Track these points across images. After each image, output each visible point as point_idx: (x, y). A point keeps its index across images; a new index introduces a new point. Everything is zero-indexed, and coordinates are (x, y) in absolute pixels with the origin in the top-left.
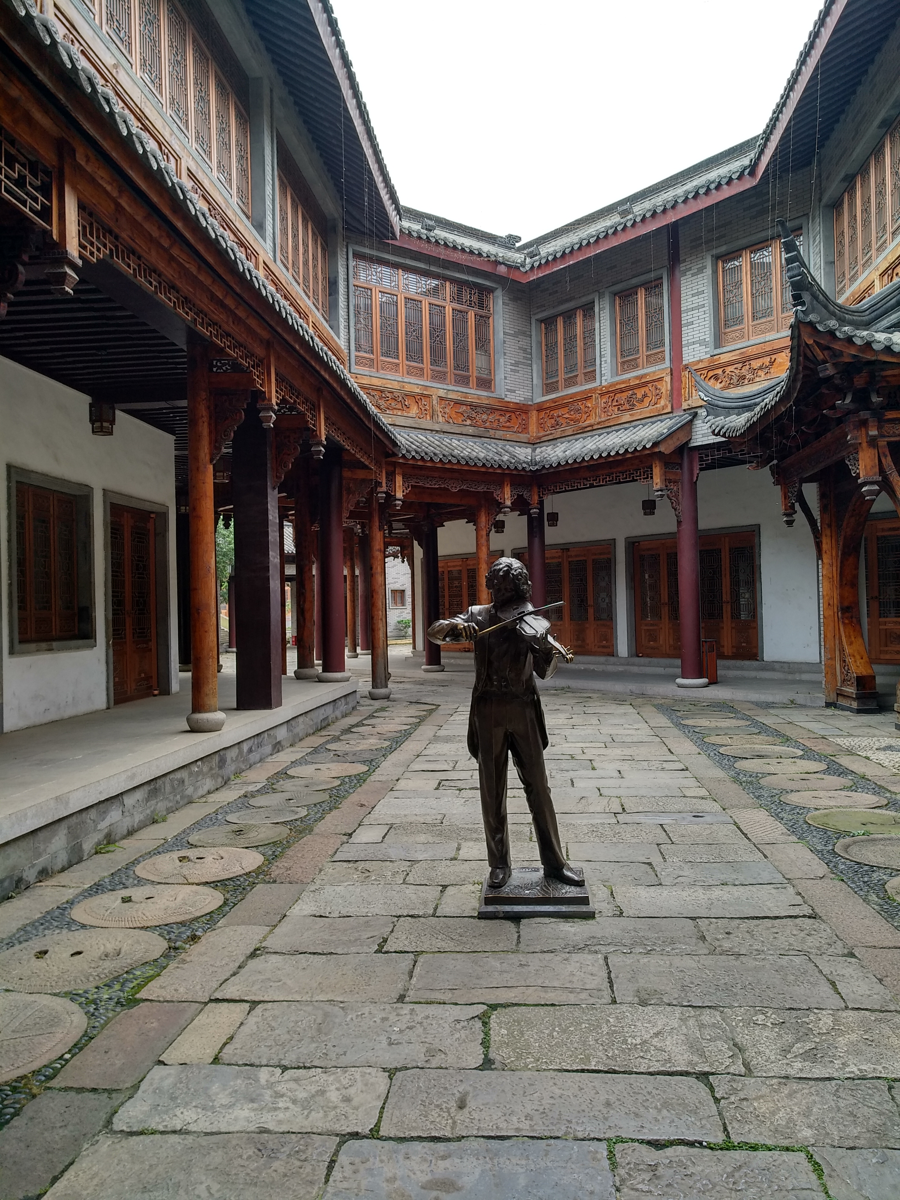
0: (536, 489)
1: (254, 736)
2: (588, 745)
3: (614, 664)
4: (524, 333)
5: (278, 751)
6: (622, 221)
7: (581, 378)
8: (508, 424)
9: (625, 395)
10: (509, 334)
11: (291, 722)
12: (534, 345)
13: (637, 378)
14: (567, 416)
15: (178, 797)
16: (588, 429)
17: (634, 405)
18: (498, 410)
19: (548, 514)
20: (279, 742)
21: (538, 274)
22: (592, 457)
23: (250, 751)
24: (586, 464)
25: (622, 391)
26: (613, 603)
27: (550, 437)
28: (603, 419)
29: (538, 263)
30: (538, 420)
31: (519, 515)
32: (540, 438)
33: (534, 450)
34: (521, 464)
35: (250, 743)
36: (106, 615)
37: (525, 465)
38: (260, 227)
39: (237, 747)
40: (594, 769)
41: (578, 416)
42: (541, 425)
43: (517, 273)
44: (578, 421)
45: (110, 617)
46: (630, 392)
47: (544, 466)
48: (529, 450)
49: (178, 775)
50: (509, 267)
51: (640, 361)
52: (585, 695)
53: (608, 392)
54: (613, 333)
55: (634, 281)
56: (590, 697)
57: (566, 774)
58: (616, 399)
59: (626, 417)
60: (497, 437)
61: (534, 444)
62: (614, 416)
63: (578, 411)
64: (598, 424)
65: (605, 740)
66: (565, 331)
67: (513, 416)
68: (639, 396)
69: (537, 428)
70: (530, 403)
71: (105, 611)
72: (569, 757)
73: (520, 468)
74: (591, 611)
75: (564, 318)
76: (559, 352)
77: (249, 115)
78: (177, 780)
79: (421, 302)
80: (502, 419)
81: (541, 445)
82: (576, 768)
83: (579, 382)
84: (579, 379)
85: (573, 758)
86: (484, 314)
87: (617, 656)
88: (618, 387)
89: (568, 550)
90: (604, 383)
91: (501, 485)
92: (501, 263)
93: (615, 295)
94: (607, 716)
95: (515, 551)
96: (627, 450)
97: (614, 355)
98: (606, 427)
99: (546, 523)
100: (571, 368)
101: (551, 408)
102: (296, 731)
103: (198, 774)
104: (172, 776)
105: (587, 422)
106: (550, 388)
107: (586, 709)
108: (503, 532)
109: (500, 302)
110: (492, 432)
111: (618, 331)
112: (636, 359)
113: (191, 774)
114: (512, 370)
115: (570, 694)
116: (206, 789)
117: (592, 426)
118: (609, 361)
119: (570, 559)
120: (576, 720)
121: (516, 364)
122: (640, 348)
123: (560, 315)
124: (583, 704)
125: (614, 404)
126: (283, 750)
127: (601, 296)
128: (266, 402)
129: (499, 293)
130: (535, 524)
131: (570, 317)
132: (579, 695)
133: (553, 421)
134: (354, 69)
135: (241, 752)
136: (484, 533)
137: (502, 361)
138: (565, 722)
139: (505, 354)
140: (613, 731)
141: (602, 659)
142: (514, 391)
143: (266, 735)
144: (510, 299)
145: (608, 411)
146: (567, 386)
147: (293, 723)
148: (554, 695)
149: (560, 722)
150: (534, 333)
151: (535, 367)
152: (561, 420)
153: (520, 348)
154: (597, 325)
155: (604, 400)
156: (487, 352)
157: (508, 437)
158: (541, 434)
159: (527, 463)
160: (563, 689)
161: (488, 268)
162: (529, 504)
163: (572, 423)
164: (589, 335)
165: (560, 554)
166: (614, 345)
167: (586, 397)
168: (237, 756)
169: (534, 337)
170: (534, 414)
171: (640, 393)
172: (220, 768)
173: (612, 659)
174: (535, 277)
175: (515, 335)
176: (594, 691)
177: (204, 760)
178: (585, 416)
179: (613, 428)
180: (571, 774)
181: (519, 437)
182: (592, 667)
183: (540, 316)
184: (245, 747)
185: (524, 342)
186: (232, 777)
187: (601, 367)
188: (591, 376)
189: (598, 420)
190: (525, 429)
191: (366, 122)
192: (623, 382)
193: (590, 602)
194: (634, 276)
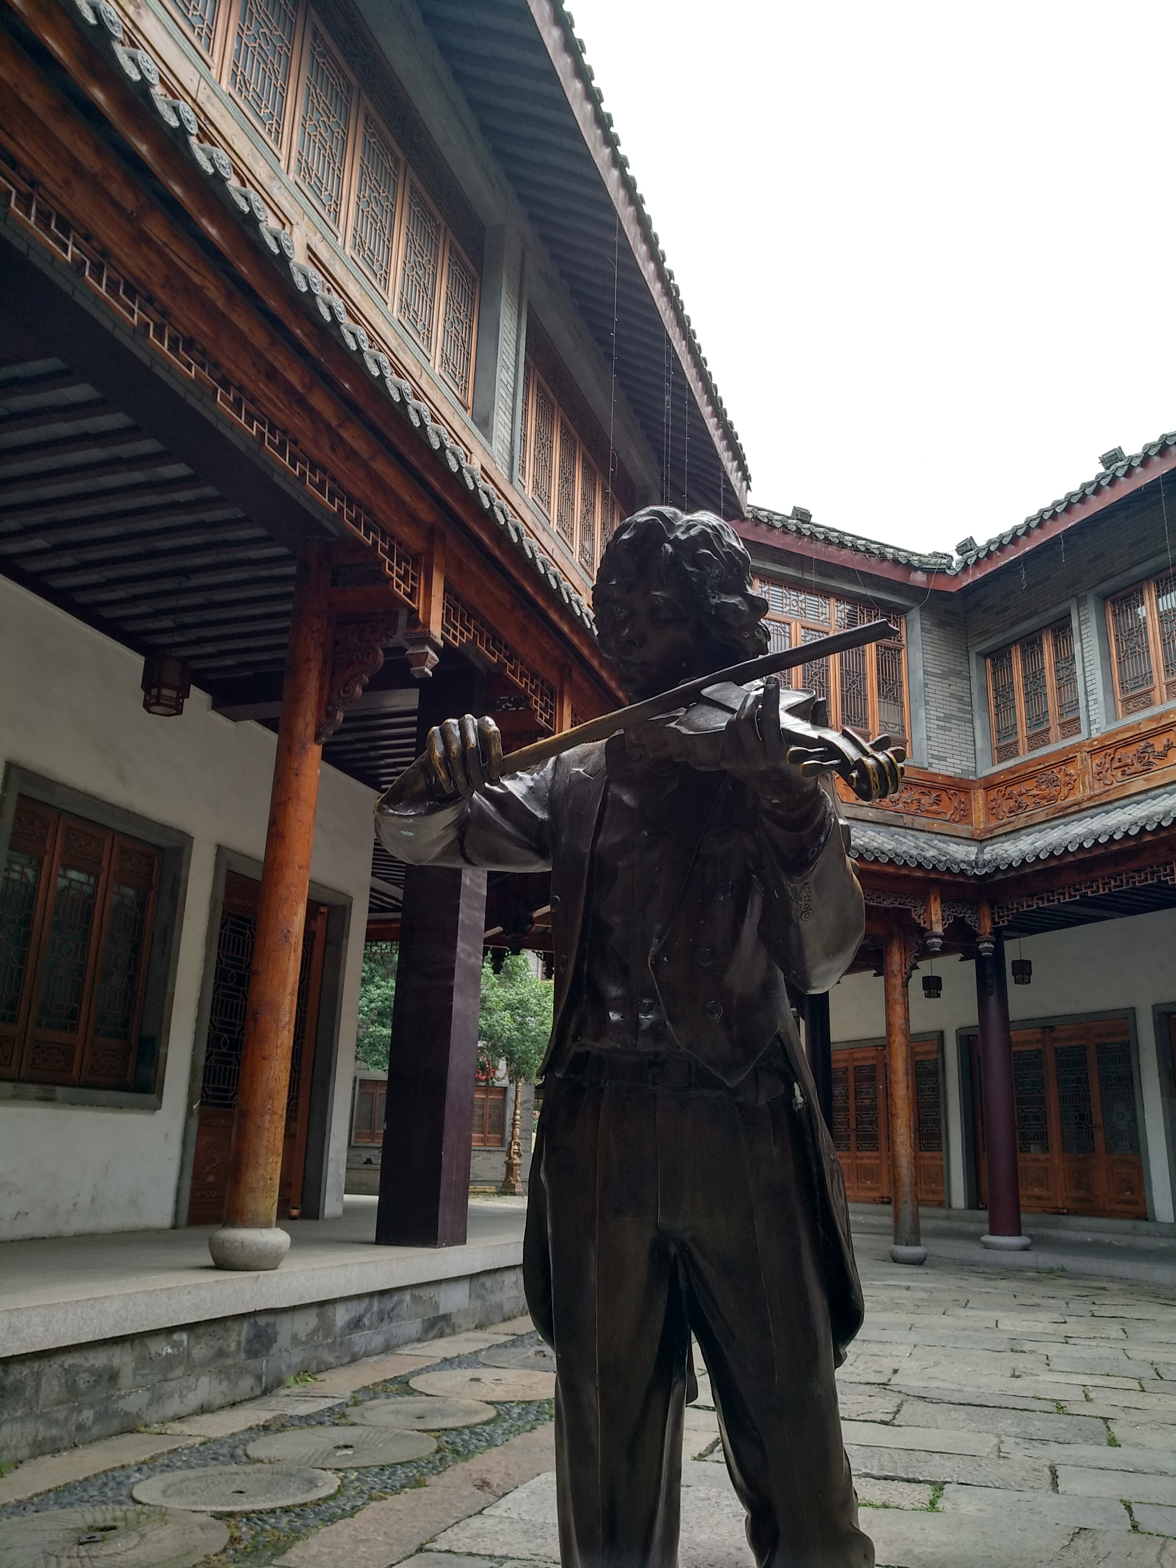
0: (986, 910)
1: (371, 1295)
2: (1098, 1381)
3: (1149, 1234)
4: (958, 674)
5: (441, 1335)
6: (1108, 472)
7: (1055, 731)
8: (935, 807)
9: (1133, 748)
10: (933, 675)
11: (483, 1279)
12: (975, 690)
13: (1152, 719)
14: (1035, 792)
15: (88, 1415)
16: (1073, 809)
17: (1149, 763)
18: (917, 785)
19: (1013, 962)
20: (446, 1318)
21: (974, 574)
22: (1081, 845)
23: (356, 1324)
24: (1071, 859)
25: (1127, 743)
26: (1140, 1122)
27: (1009, 828)
28: (1097, 792)
29: (974, 559)
30: (986, 803)
31: (962, 960)
32: (991, 831)
33: (981, 851)
34: (958, 864)
35: (358, 1308)
36: (193, 1057)
37: (964, 866)
38: (484, 423)
39: (314, 1312)
40: (1113, 1443)
41: (1053, 791)
42: (991, 811)
43: (942, 579)
44: (1054, 798)
45: (202, 1062)
46: (1142, 744)
47: (998, 868)
48: (974, 849)
49: (99, 1359)
50: (929, 572)
51: (1156, 694)
52: (1095, 1284)
53: (1103, 748)
54: (1106, 656)
55: (1136, 571)
56: (1105, 1289)
57: (1039, 1451)
58: (1118, 756)
59: (1139, 784)
60: (916, 826)
61: (981, 841)
62: (1116, 784)
63: (1054, 782)
64: (1090, 799)
65: (1138, 1372)
66: (1024, 667)
67: (944, 796)
68: (1159, 748)
69: (986, 815)
70: (971, 778)
71: (194, 1049)
72: (1050, 1407)
73: (956, 869)
74: (1099, 1135)
75: (1022, 647)
76: (1016, 697)
77: (480, 273)
78: (91, 1371)
79: (789, 624)
80: (925, 800)
81: (994, 841)
82: (1068, 1436)
83: (1052, 739)
84: (1052, 733)
85: (1060, 1409)
86: (891, 645)
87: (1154, 1220)
88: (1119, 737)
89: (1052, 1028)
90: (1095, 735)
91: (925, 903)
92: (916, 569)
93: (1105, 599)
94: (1140, 1324)
95: (963, 1032)
96: (1143, 828)
97: (1109, 688)
98: (1105, 805)
99: (1010, 978)
100: (1038, 719)
101: (1008, 783)
102: (496, 1298)
103: (169, 1363)
104: (69, 1361)
105: (1071, 799)
106: (1005, 751)
107: (1094, 1308)
108: (939, 996)
109: (917, 627)
110: (907, 820)
111: (1114, 652)
112: (1147, 693)
113: (144, 1361)
114: (939, 727)
115: (1064, 1281)
116: (193, 1400)
117: (1079, 804)
118: (1101, 698)
119: (1057, 1045)
120: (1073, 1327)
121: (947, 718)
122: (1155, 675)
123: (1015, 642)
124: (1091, 1299)
125: (1117, 764)
126: (454, 1333)
127: (1081, 602)
128: (419, 629)
129: (915, 615)
130: (989, 971)
131: (1031, 644)
132: (1080, 1283)
133: (1012, 803)
134: (647, 209)
135: (325, 1326)
136: (898, 981)
137: (922, 713)
138: (1051, 1328)
139: (927, 703)
140: (1159, 1356)
141: (1126, 1224)
142: (944, 759)
143: (407, 1296)
144: (933, 624)
145: (1105, 778)
146: (1032, 748)
147: (488, 1282)
148: (1033, 1280)
149: (1040, 1327)
150: (974, 673)
151: (977, 723)
152: (1025, 800)
153: (952, 695)
154: (1077, 647)
155: (1097, 761)
156: (897, 700)
157: (936, 827)
158: (994, 823)
159: (969, 863)
160: (1051, 1271)
161: (895, 575)
162: (976, 935)
163: (1044, 802)
164: (1066, 661)
165: (1039, 1036)
166: (1107, 675)
167: (1067, 759)
168: (315, 1331)
169: (974, 680)
170: (981, 793)
171: (1159, 744)
172: (253, 1353)
173: (1143, 1225)
174: (970, 581)
175: (944, 676)
176: (1113, 1279)
177: (201, 1330)
178: (1065, 790)
179: (1116, 804)
180: (1054, 1453)
181: (955, 829)
182: (1107, 1238)
183: (983, 647)
184: (341, 1316)
185: (958, 687)
186: (290, 1381)
187: (1088, 711)
188: (1071, 726)
189: (1088, 793)
190: (965, 816)
191: (676, 306)
192: (1128, 729)
193: (1097, 1118)
194: (1133, 565)
